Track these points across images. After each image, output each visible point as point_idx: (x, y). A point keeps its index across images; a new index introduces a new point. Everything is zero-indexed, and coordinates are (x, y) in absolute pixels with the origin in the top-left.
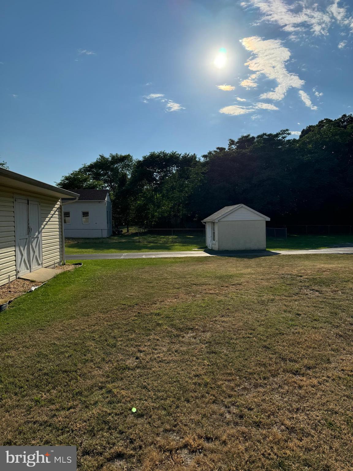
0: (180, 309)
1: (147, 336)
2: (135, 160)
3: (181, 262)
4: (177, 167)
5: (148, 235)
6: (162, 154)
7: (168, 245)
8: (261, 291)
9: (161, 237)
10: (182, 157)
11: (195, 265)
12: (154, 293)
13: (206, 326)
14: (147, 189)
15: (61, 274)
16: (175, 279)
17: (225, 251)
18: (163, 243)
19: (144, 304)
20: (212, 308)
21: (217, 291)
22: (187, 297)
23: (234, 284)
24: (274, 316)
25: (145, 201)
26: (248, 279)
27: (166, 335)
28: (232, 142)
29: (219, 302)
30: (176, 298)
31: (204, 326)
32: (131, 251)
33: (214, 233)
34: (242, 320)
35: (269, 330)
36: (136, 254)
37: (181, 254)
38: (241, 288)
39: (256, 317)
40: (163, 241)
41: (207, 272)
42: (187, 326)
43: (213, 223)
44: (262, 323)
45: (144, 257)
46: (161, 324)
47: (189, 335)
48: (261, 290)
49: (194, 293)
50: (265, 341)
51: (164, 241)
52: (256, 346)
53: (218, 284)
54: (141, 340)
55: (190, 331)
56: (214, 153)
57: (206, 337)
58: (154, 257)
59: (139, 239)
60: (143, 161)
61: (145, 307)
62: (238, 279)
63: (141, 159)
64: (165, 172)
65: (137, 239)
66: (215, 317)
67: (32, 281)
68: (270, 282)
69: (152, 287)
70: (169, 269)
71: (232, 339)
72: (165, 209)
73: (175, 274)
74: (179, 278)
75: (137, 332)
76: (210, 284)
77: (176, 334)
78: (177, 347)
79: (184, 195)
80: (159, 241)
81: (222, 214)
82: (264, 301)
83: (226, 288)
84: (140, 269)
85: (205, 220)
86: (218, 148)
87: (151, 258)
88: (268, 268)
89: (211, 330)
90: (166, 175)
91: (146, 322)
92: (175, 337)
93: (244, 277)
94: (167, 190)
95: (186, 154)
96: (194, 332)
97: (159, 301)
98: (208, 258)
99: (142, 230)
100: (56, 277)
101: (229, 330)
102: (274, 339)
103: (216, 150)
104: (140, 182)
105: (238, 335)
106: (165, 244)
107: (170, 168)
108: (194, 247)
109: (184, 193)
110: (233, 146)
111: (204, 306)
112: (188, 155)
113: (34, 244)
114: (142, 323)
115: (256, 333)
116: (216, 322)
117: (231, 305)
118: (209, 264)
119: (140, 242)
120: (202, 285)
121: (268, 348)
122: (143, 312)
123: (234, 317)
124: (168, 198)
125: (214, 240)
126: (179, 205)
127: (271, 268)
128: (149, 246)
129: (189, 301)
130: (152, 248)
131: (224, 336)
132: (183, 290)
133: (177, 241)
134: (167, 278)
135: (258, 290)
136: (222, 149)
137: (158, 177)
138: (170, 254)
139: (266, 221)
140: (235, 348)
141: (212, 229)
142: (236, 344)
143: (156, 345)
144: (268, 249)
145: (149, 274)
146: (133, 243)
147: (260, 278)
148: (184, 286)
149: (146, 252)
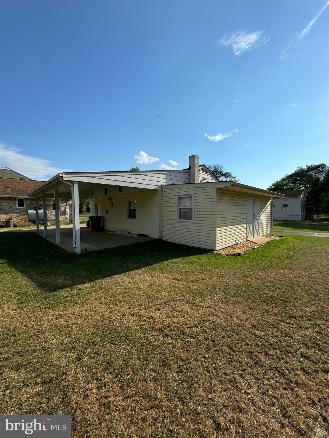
15: (271, 241)
67: (255, 243)
100: (268, 243)
113: (256, 223)
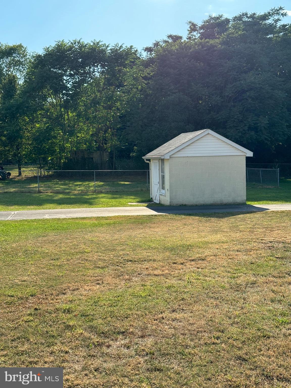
0: (104, 302)
1: (48, 346)
2: (32, 54)
3: (109, 224)
4: (103, 66)
5: (55, 180)
6: (77, 44)
7: (88, 197)
8: (236, 270)
9: (76, 183)
10: (111, 50)
11: (131, 229)
12: (63, 276)
13: (146, 328)
14: (52, 104)
16: (97, 252)
17: (180, 205)
18: (79, 194)
19: (46, 295)
20: (158, 298)
21: (167, 271)
22: (117, 281)
23: (193, 258)
24: (255, 309)
25: (48, 123)
26: (217, 251)
27: (81, 344)
28: (193, 28)
29: (168, 288)
30: (99, 284)
31: (142, 327)
32: (24, 207)
33: (164, 177)
34: (204, 316)
35: (247, 331)
36: (34, 211)
37: (109, 211)
38: (204, 265)
39: (227, 311)
40: (79, 191)
41: (151, 241)
42: (115, 329)
43: (162, 161)
44: (236, 320)
45: (47, 217)
46: (73, 326)
47: (118, 342)
48: (236, 268)
49: (128, 274)
50: (240, 349)
51: (82, 190)
52: (225, 358)
53: (168, 259)
54: (38, 353)
55: (120, 337)
56: (164, 45)
57: (145, 345)
58: (63, 216)
59: (39, 187)
60: (45, 55)
61: (47, 299)
62: (201, 250)
63: (41, 52)
64: (82, 75)
65: (35, 187)
66: (162, 313)
68: (251, 255)
69: (59, 266)
70: (89, 236)
71: (187, 347)
72: (84, 137)
73: (98, 244)
74: (105, 250)
75: (31, 340)
76: (154, 260)
77: (97, 342)
78: (97, 362)
79: (114, 113)
80: (72, 190)
81: (177, 146)
82: (241, 285)
83: (180, 266)
84: (39, 237)
85: (149, 155)
86: (170, 36)
87: (59, 219)
88: (248, 233)
89: (154, 333)
90: (83, 81)
91: (47, 324)
92: (95, 346)
93: (210, 248)
94: (86, 106)
95: (116, 45)
96: (126, 338)
97: (71, 289)
98: (153, 217)
99: (44, 173)
101: (182, 332)
102: (253, 345)
103: (166, 39)
104: (39, 93)
105: (197, 341)
106: (83, 195)
107: (90, 68)
108: (131, 200)
109: (114, 110)
110: (195, 33)
111: (143, 295)
112: (121, 46)
114: (41, 326)
115: (226, 336)
116: (163, 321)
117: (188, 292)
118: (154, 228)
119: (41, 192)
120: (142, 261)
121: (244, 360)
122: (43, 307)
123: (192, 312)
124: (88, 119)
125: (163, 188)
126: (106, 132)
127: (253, 232)
128: (56, 198)
129: (121, 288)
130: (61, 202)
131: (175, 343)
132: (110, 270)
133: (104, 191)
134: (85, 252)
135: (232, 268)
136: (176, 38)
137: (71, 83)
138: (90, 212)
139: (246, 157)
140: (191, 362)
141: (159, 169)
142: (194, 355)
143: (63, 361)
144: (249, 203)
145: (54, 245)
146: (29, 194)
147: (236, 248)
148: (113, 264)
149: (50, 209)
